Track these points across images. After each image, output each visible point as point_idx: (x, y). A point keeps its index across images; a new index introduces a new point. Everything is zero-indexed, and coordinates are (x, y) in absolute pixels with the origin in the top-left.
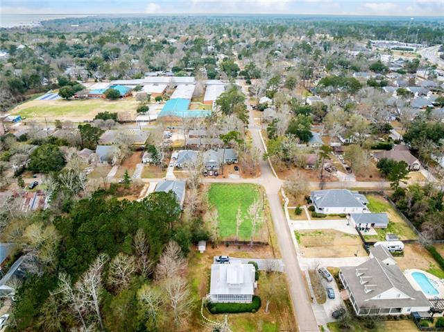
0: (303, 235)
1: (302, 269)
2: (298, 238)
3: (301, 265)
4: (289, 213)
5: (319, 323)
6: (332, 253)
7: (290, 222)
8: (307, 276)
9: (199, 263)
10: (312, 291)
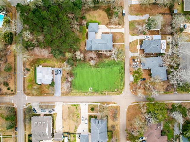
0: (77, 108)
1: (55, 103)
2: (75, 105)
3: (58, 103)
4: (94, 105)
5: (31, 103)
6: (65, 117)
7: (87, 104)
8: (52, 104)
9: (58, 62)
10: (45, 104)
